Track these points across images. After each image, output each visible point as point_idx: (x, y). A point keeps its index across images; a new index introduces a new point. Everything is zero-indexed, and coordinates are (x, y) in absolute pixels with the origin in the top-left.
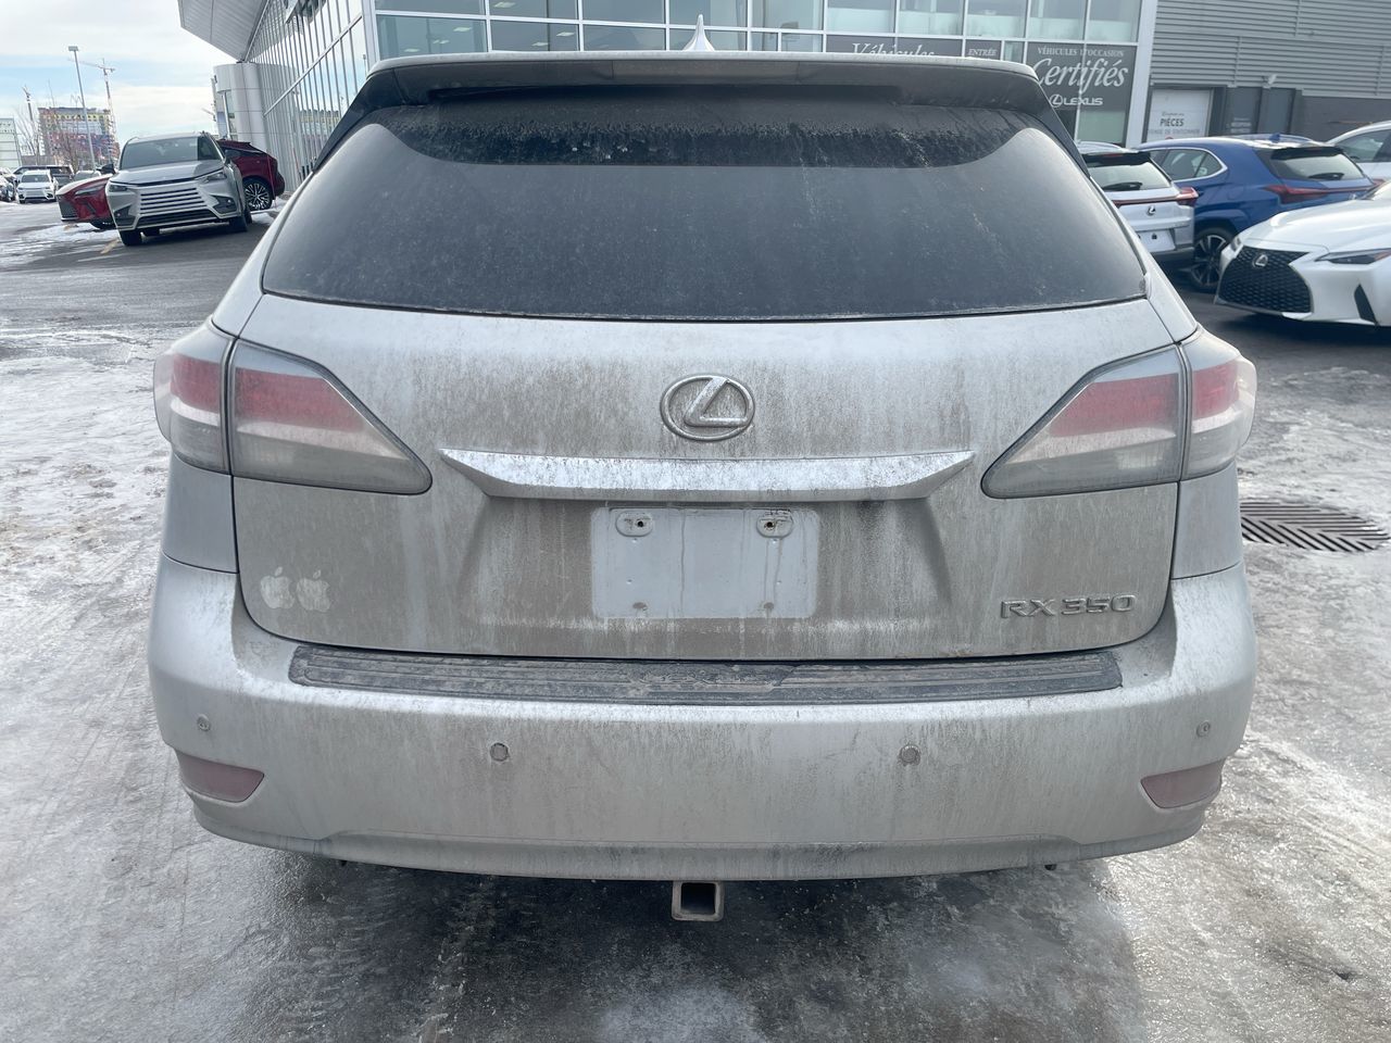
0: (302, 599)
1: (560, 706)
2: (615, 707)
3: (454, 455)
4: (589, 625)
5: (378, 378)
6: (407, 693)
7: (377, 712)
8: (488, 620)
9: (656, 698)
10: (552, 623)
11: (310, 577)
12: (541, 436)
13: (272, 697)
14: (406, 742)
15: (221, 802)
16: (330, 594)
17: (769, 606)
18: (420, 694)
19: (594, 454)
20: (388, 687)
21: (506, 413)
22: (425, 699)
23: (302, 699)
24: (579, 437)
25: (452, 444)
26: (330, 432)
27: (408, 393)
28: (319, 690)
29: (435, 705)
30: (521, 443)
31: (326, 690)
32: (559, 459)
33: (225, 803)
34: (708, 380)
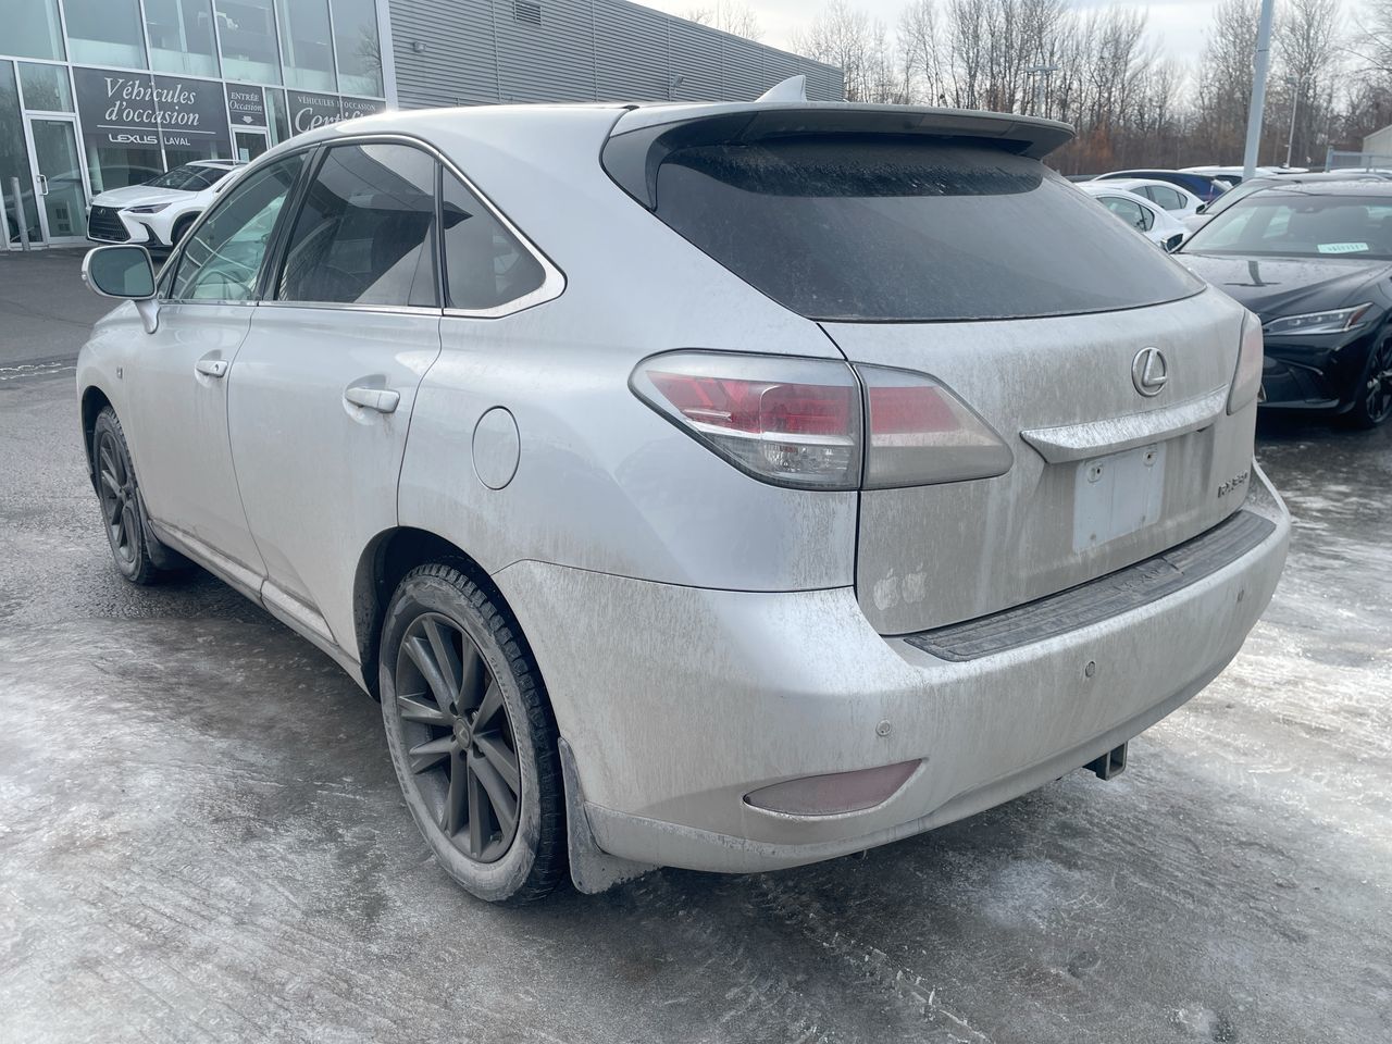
0: (905, 595)
1: (1116, 619)
2: (1140, 609)
3: (1032, 434)
4: (1072, 560)
5: (975, 380)
6: (1033, 642)
7: (1024, 664)
8: (1023, 574)
9: (1151, 596)
10: (1056, 564)
11: (914, 572)
12: (1078, 409)
13: (950, 680)
14: (1040, 683)
15: (860, 813)
16: (926, 584)
17: (1144, 518)
18: (1041, 640)
19: (1105, 418)
20: (1019, 642)
21: (1058, 394)
22: (1047, 642)
23: (973, 673)
24: (1096, 409)
25: (1027, 426)
26: (952, 433)
27: (997, 388)
28: (979, 661)
29: (1055, 644)
30: (1066, 417)
31: (984, 659)
32: (1090, 424)
33: (865, 811)
34: (1149, 352)
